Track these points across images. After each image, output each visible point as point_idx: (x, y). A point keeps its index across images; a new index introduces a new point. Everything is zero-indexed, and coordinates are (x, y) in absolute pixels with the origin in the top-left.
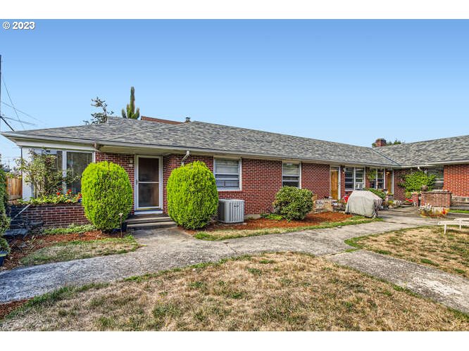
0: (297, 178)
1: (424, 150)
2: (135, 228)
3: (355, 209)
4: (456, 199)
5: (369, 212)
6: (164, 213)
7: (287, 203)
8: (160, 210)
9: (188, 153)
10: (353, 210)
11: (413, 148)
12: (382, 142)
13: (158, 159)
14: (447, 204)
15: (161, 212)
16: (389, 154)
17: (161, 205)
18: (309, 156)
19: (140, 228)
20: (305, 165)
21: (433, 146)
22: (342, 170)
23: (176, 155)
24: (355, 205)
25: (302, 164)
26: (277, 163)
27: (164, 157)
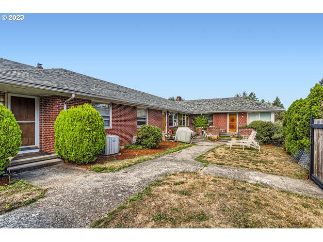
0: (145, 119)
1: (202, 104)
2: (17, 171)
3: (180, 138)
4: (221, 131)
5: (188, 140)
6: (41, 151)
7: (147, 137)
8: (36, 148)
9: (73, 96)
10: (179, 139)
11: (196, 103)
12: (180, 99)
13: (34, 99)
14: (218, 134)
15: (38, 150)
16: (185, 106)
17: (37, 143)
18: (153, 104)
19: (24, 170)
20: (150, 110)
21: (205, 103)
22: (168, 114)
23: (59, 97)
24: (180, 136)
25: (148, 109)
26: (134, 108)
27: (41, 98)
